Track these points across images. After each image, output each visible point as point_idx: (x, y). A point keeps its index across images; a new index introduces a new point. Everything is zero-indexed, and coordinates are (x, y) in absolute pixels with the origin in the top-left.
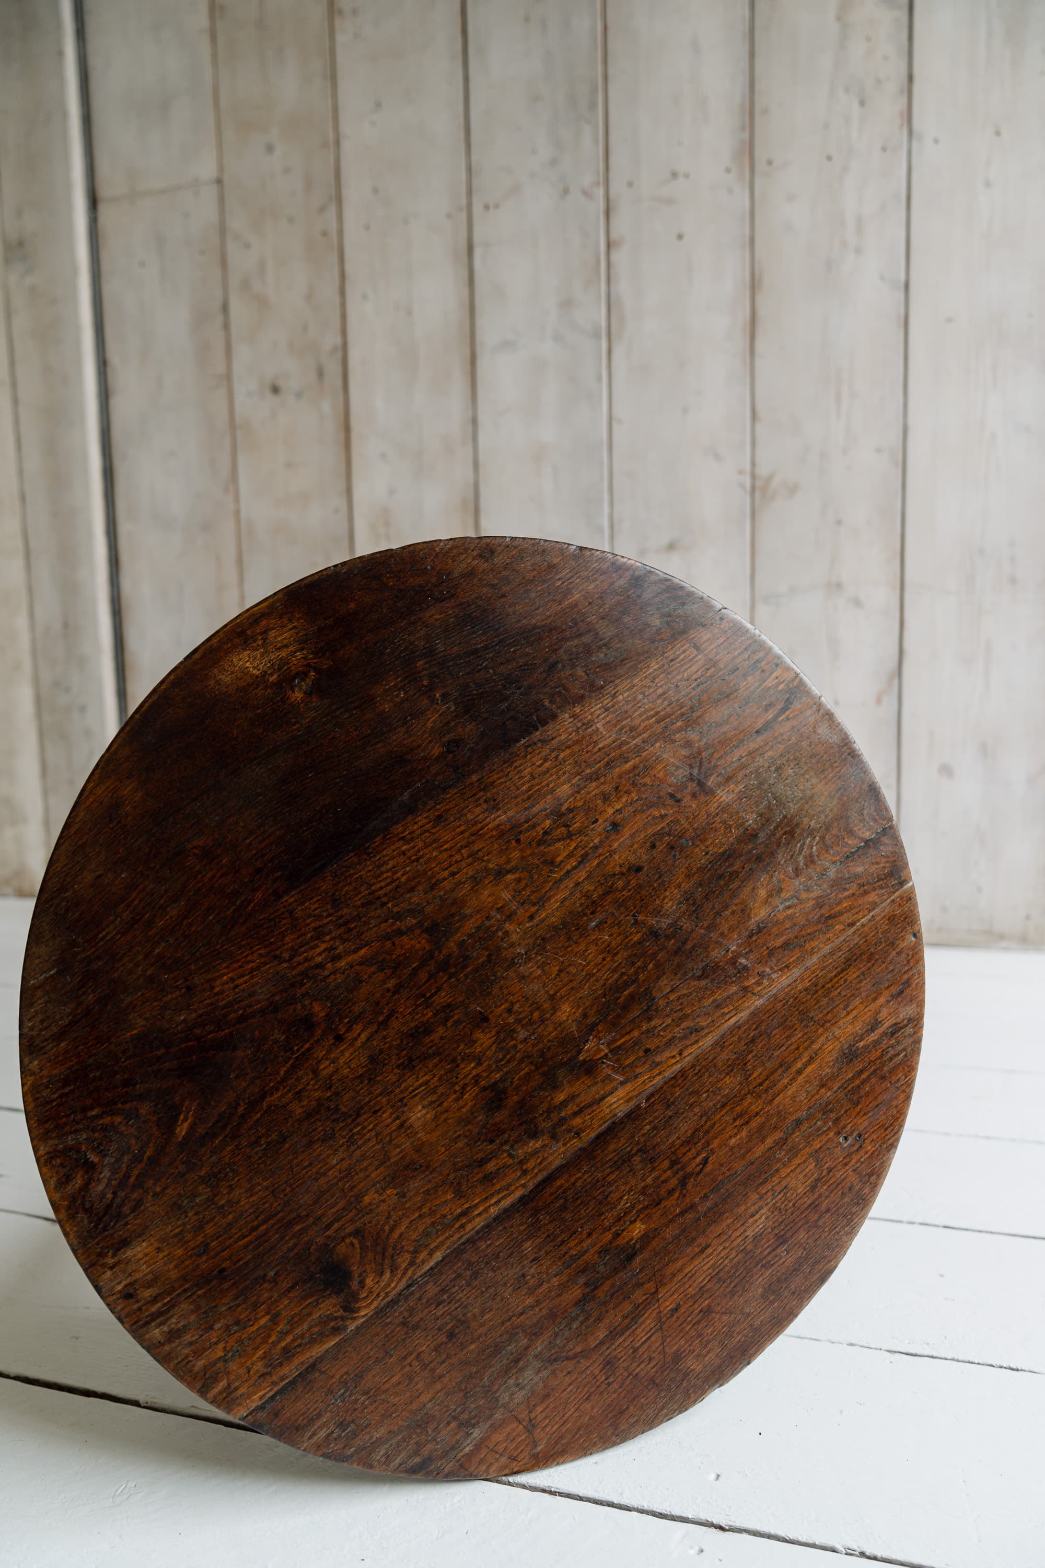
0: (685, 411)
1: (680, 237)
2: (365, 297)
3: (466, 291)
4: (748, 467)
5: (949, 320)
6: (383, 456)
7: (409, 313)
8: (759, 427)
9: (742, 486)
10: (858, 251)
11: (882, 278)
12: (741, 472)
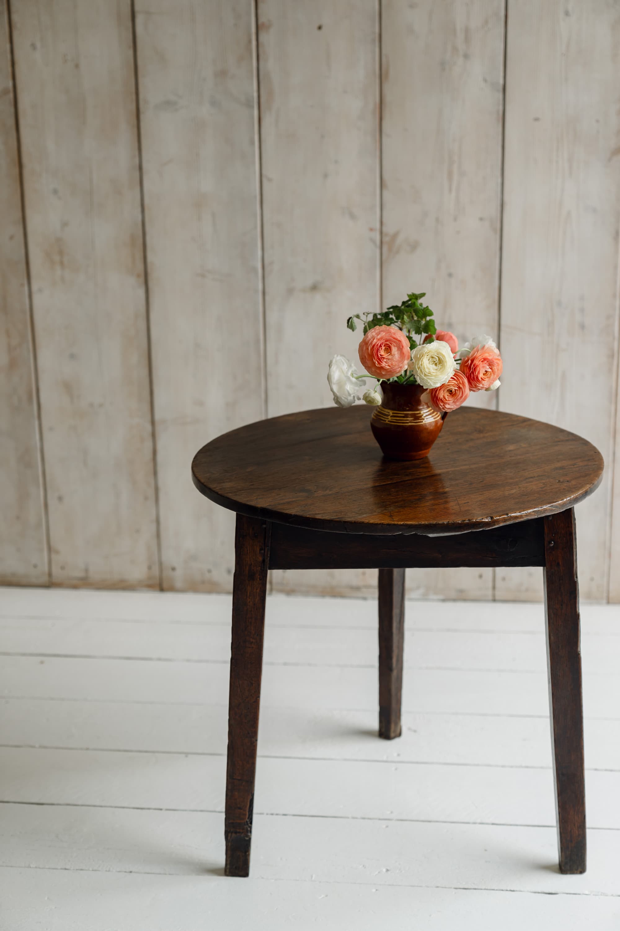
0: (326, 176)
1: (320, 28)
2: (33, 46)
3: (131, 52)
4: (378, 225)
5: (537, 119)
6: (55, 192)
7: (77, 66)
8: (385, 193)
9: (372, 240)
10: (466, 56)
11: (485, 80)
12: (371, 230)
